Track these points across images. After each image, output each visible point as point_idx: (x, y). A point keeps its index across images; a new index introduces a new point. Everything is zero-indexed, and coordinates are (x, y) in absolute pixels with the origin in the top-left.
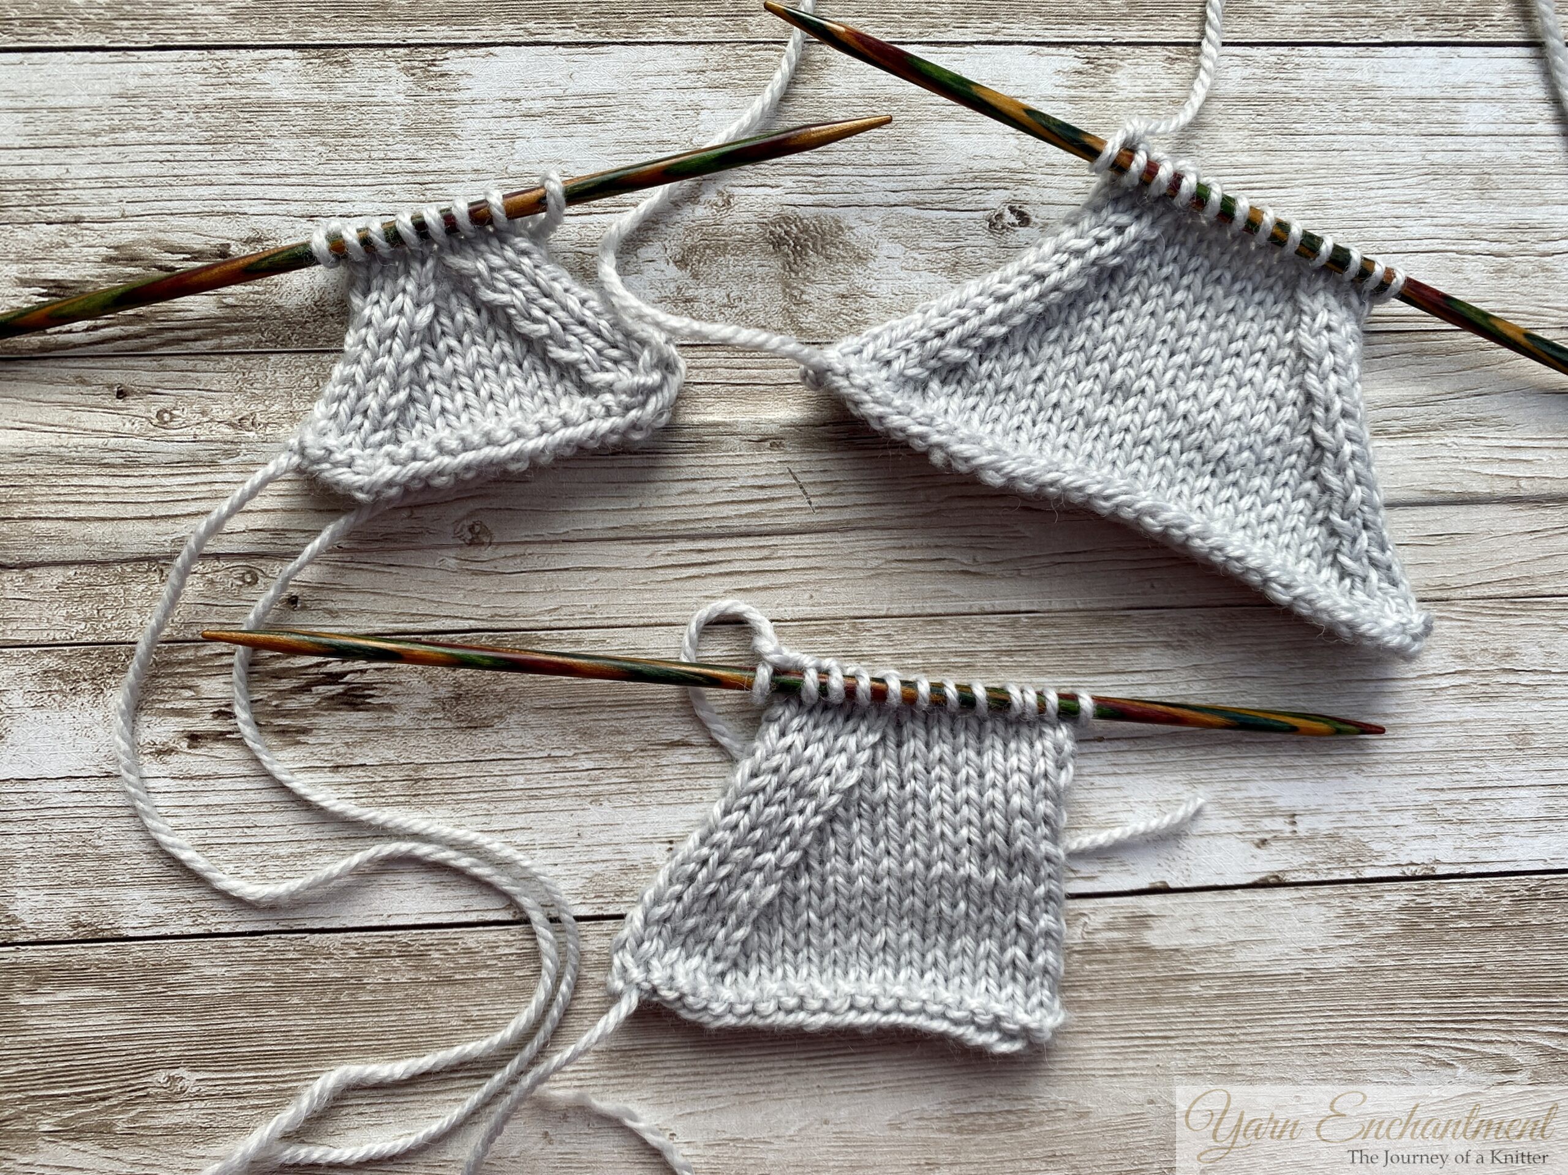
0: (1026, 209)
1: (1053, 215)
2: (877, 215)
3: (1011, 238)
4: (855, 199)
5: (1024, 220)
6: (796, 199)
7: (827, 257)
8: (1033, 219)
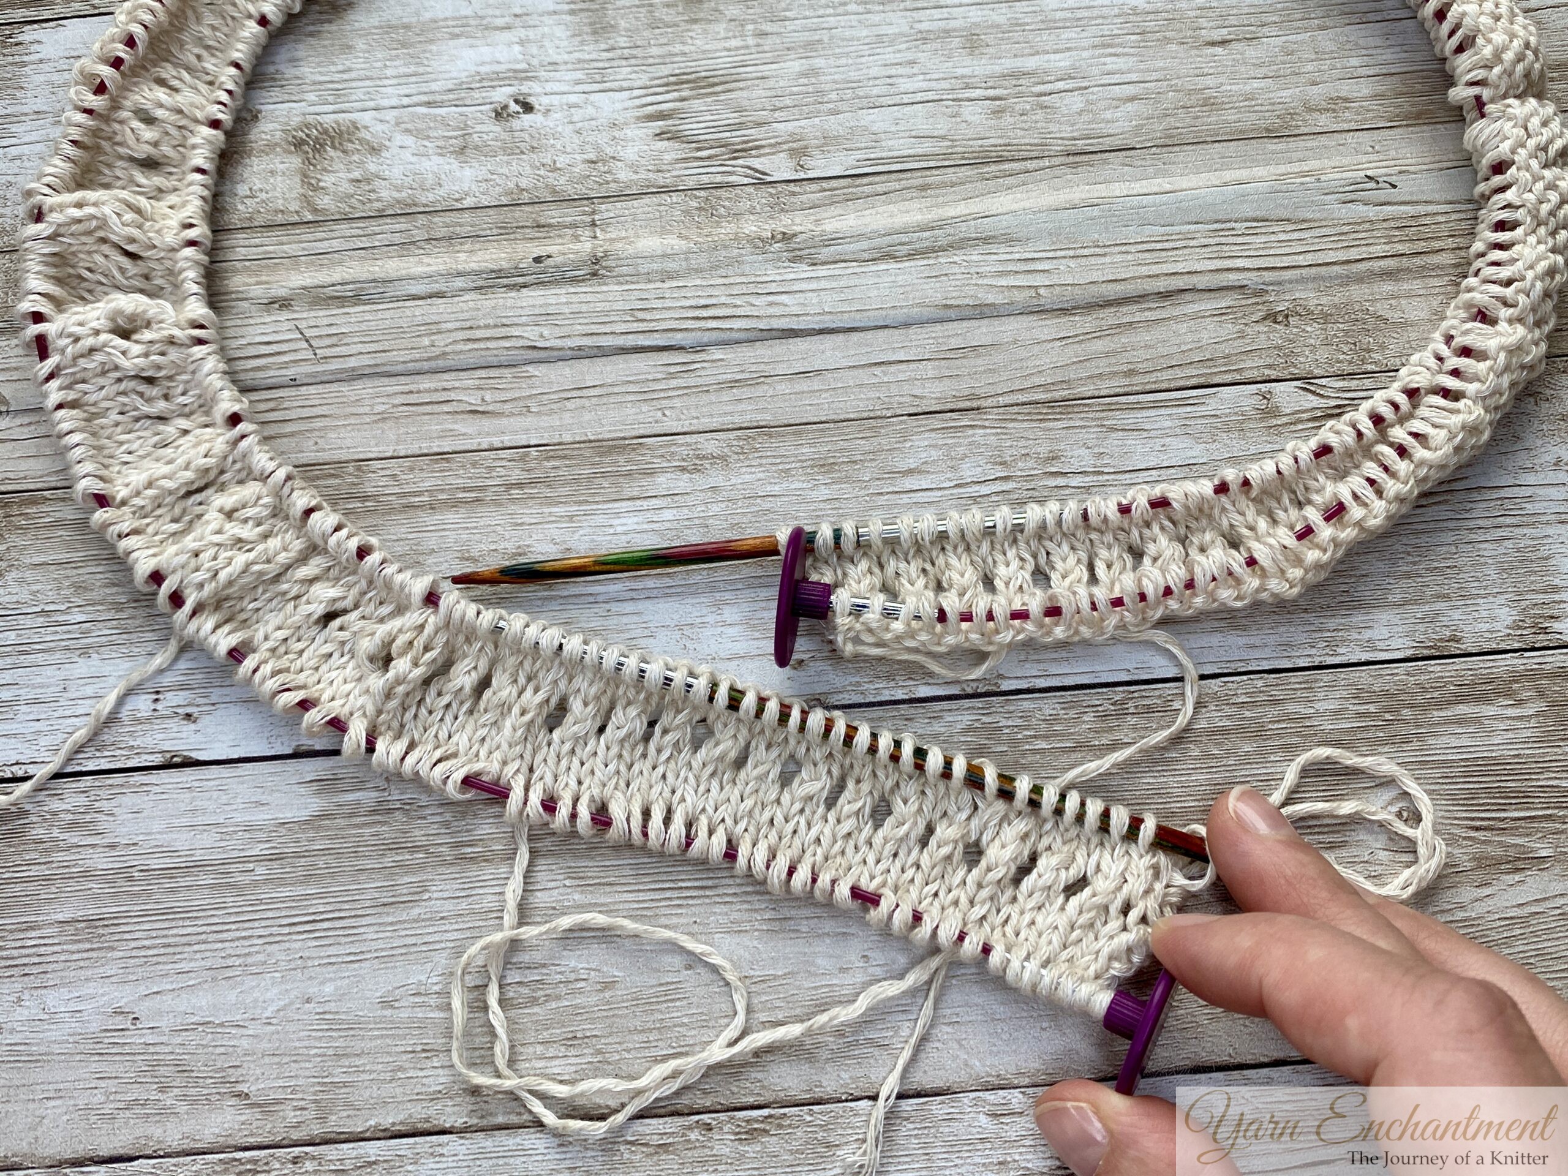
0: (530, 100)
1: (556, 103)
2: (390, 115)
3: (516, 124)
4: (372, 104)
5: (528, 108)
6: (318, 109)
7: (344, 152)
8: (537, 107)
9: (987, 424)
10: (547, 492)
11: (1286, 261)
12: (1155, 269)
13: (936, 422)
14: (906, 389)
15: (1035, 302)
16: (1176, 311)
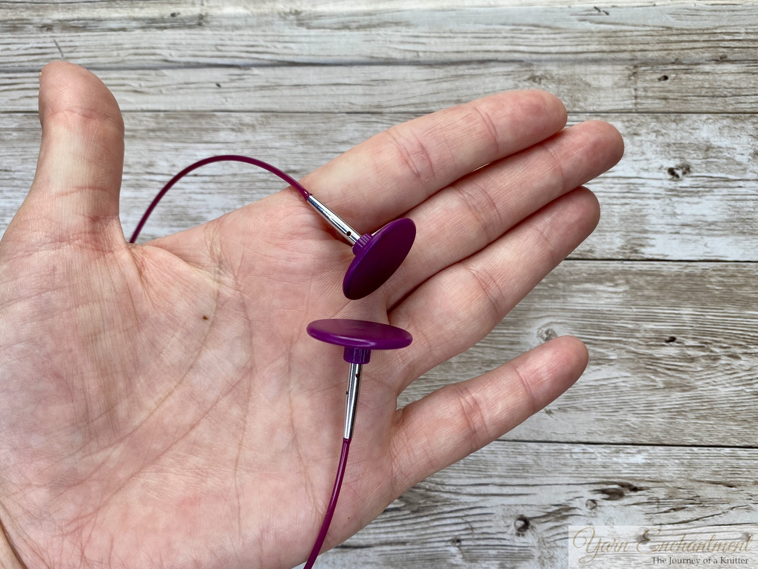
9: (384, 121)
10: (166, 135)
11: (545, 50)
12: (479, 48)
13: (359, 118)
14: (348, 99)
15: (416, 59)
16: (486, 71)
